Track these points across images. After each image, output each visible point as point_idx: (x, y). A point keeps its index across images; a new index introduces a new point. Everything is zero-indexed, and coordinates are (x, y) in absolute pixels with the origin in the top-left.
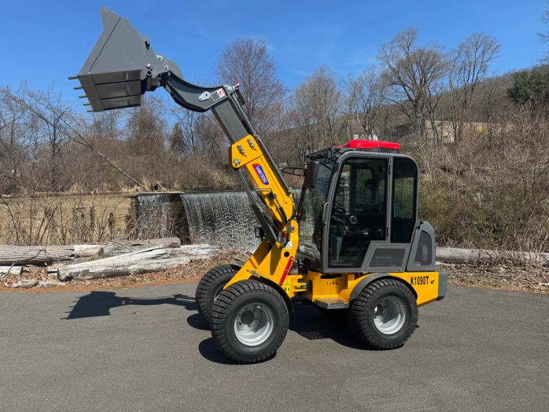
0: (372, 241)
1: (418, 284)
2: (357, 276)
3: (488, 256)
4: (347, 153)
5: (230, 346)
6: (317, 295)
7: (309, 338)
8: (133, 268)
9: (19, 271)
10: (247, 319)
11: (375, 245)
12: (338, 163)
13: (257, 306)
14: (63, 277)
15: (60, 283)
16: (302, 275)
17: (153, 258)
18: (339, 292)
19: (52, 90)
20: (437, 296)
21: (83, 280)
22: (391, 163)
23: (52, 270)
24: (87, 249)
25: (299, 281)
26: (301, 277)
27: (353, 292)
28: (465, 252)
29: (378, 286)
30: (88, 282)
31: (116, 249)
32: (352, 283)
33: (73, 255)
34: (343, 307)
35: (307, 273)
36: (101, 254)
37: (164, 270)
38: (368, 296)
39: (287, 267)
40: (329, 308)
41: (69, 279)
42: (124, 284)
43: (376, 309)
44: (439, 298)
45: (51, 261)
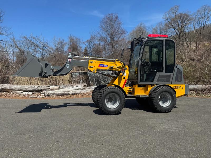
0: (157, 72)
1: (177, 89)
2: (152, 85)
3: (209, 87)
4: (147, 38)
5: (104, 108)
6: (136, 93)
7: (134, 110)
8: (70, 92)
9: (31, 94)
10: (110, 100)
11: (158, 74)
12: (143, 42)
13: (113, 94)
14: (46, 95)
15: (45, 97)
16: (131, 87)
17: (77, 89)
18: (145, 92)
19: (41, 36)
20: (184, 94)
21: (53, 96)
22: (164, 42)
23: (42, 93)
24: (54, 87)
25: (130, 89)
26: (130, 87)
27: (150, 91)
28: (199, 86)
29: (160, 88)
30: (55, 97)
31: (64, 87)
32: (150, 89)
33: (49, 88)
34: (146, 97)
35: (132, 86)
36: (59, 88)
37: (81, 94)
38: (156, 92)
39: (125, 83)
40: (141, 97)
41: (48, 95)
42: (67, 97)
43: (159, 97)
44: (185, 95)
45: (42, 90)
